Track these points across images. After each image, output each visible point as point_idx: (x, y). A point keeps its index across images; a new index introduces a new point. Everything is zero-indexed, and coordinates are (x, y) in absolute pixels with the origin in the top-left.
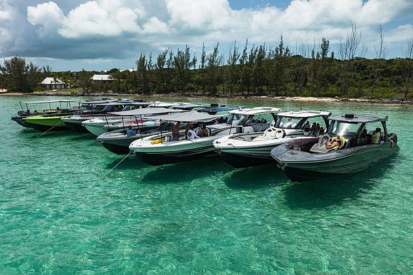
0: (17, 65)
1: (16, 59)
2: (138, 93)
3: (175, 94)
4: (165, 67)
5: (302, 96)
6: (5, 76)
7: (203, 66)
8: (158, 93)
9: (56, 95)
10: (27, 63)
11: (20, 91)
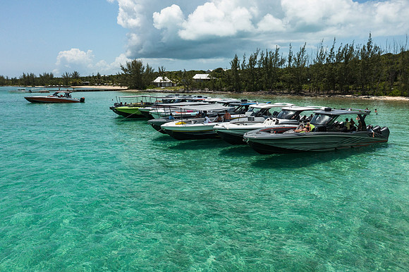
0: (136, 67)
1: (135, 61)
2: (230, 90)
3: (263, 92)
4: (256, 66)
5: (390, 96)
6: (126, 75)
7: (289, 65)
8: (248, 91)
9: (162, 92)
10: (144, 65)
11: (136, 88)
